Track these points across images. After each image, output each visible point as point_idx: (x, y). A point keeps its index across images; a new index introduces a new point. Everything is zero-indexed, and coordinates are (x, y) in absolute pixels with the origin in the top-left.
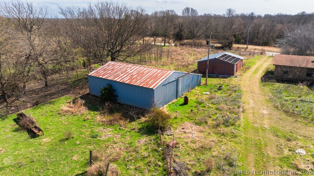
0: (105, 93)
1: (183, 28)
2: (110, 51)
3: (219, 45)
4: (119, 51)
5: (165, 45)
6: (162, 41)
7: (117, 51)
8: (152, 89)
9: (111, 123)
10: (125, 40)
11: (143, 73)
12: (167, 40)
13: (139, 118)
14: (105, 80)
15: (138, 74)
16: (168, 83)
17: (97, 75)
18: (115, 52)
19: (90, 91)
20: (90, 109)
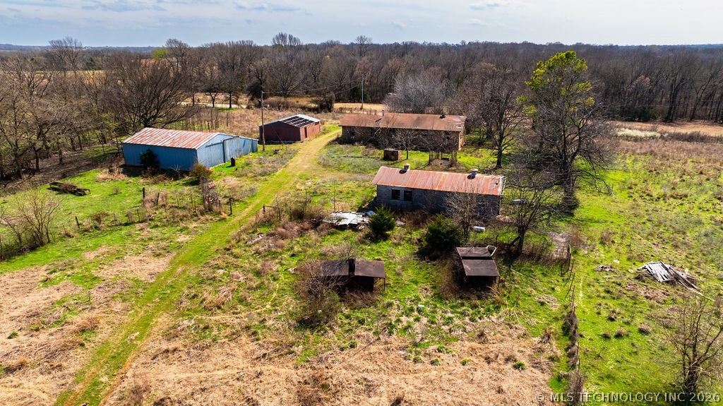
0: (146, 158)
1: (264, 78)
2: (143, 117)
3: (313, 105)
4: (155, 117)
5: (230, 107)
6: (225, 101)
7: (153, 117)
8: (194, 149)
9: (155, 183)
10: (163, 102)
11: (186, 137)
12: (233, 98)
13: (183, 177)
14: (145, 145)
15: (181, 138)
16: (212, 145)
17: (134, 142)
18: (150, 118)
19: (126, 162)
20: (129, 176)
